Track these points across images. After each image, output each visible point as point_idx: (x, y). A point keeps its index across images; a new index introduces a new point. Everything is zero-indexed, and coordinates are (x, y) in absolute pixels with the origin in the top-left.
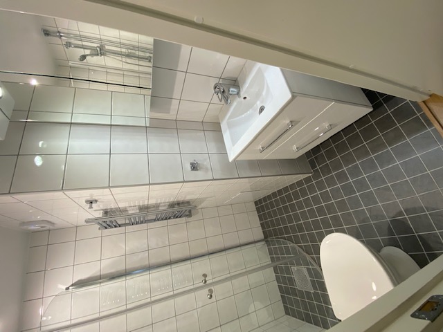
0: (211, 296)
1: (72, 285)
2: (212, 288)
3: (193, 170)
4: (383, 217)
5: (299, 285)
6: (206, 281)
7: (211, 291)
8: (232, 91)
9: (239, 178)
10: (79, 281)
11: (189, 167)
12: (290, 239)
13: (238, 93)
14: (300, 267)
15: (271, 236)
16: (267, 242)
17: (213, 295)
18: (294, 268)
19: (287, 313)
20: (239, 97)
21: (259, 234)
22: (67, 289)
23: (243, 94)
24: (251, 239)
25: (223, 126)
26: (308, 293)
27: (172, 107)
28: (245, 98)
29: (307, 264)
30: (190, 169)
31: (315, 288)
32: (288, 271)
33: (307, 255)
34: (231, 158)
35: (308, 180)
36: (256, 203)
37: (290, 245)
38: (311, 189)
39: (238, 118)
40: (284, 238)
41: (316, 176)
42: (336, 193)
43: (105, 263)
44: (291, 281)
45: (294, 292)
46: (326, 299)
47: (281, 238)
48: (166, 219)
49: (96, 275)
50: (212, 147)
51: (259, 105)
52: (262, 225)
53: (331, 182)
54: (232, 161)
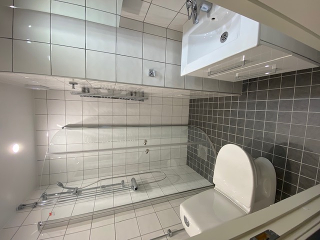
0: (147, 152)
1: (66, 126)
2: (149, 149)
3: (150, 75)
4: (273, 141)
5: (199, 155)
6: (146, 144)
7: (148, 150)
8: (204, 8)
9: (184, 89)
10: (69, 125)
11: (147, 72)
12: (205, 131)
13: (209, 12)
14: (204, 147)
15: (193, 124)
16: (189, 127)
17: (149, 152)
18: (200, 146)
19: (188, 164)
20: (209, 16)
21: (186, 120)
22: (63, 128)
23: (212, 15)
24: (180, 123)
25: (185, 39)
26: (203, 161)
27: (142, 9)
28: (214, 19)
29: (209, 146)
30: (148, 75)
31: (208, 159)
32: (196, 146)
33: (211, 143)
34: (183, 73)
35: (235, 98)
36: (191, 101)
37: (203, 133)
38: (234, 106)
39: (200, 35)
40: (201, 129)
41: (243, 98)
42: (250, 115)
43: (85, 117)
44: (196, 151)
45: (195, 157)
46: (212, 167)
47: (199, 128)
48: (126, 99)
49: (79, 123)
50: (170, 57)
51: (224, 29)
52: (190, 116)
53: (251, 106)
54: (183, 77)
